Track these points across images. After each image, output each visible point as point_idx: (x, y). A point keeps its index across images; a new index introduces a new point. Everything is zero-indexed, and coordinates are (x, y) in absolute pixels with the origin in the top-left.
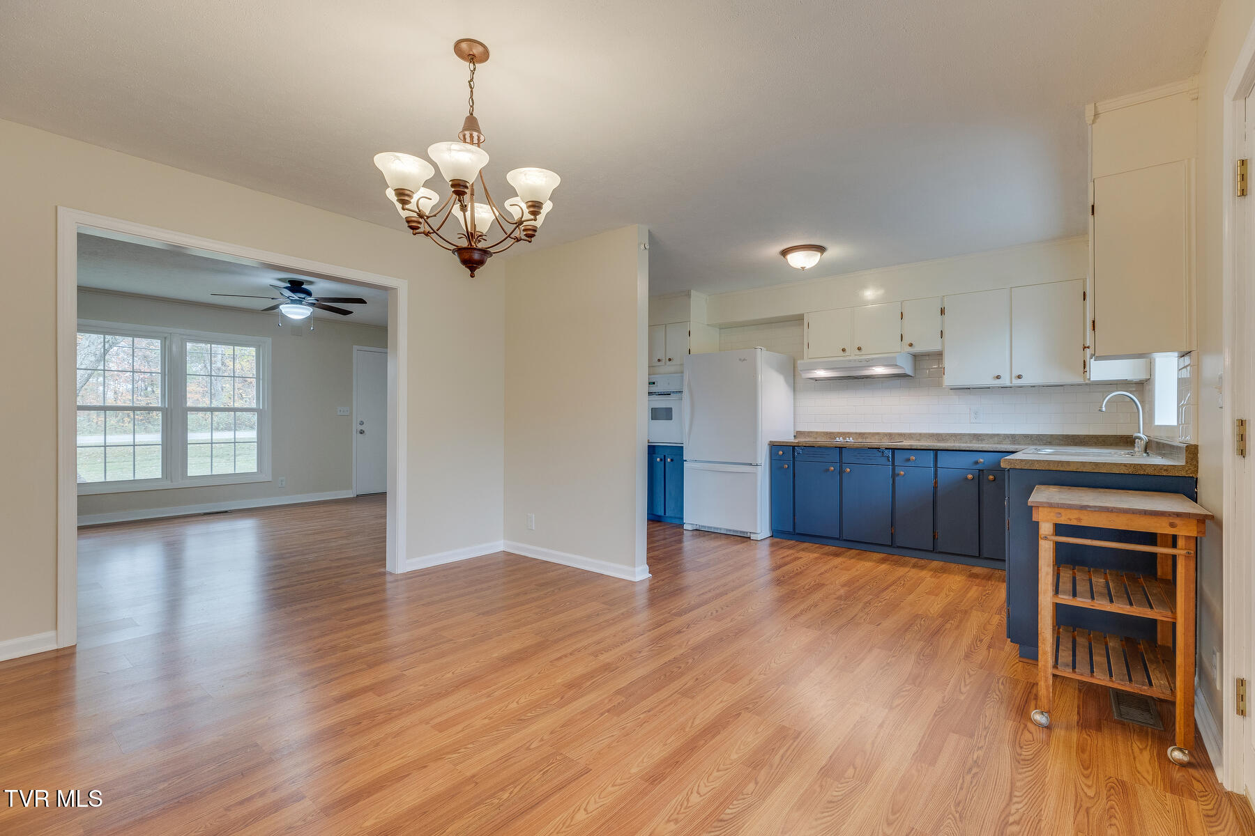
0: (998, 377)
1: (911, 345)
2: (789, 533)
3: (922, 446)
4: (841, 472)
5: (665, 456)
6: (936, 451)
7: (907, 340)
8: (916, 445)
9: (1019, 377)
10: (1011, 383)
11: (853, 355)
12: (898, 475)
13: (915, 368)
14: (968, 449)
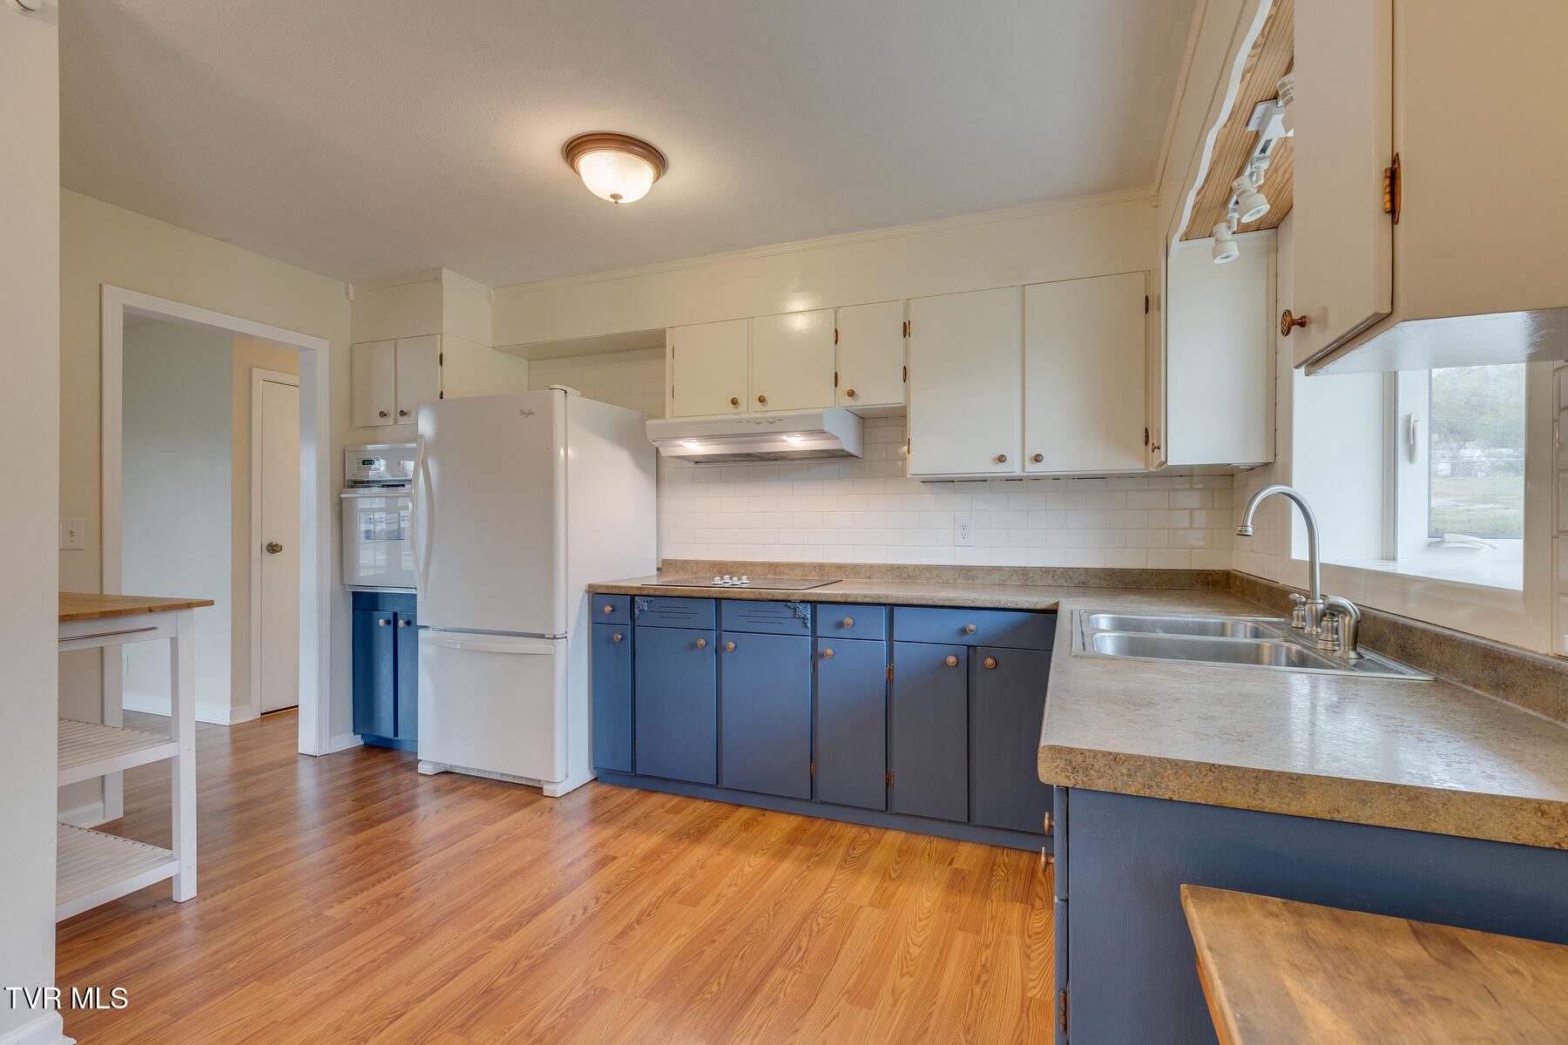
0: (1001, 459)
1: (851, 394)
2: (626, 774)
3: (865, 596)
4: (719, 650)
5: (395, 615)
6: (891, 607)
7: (845, 385)
8: (856, 595)
9: (1038, 459)
10: (1024, 471)
11: (750, 410)
12: (822, 655)
13: (864, 441)
14: (948, 604)
